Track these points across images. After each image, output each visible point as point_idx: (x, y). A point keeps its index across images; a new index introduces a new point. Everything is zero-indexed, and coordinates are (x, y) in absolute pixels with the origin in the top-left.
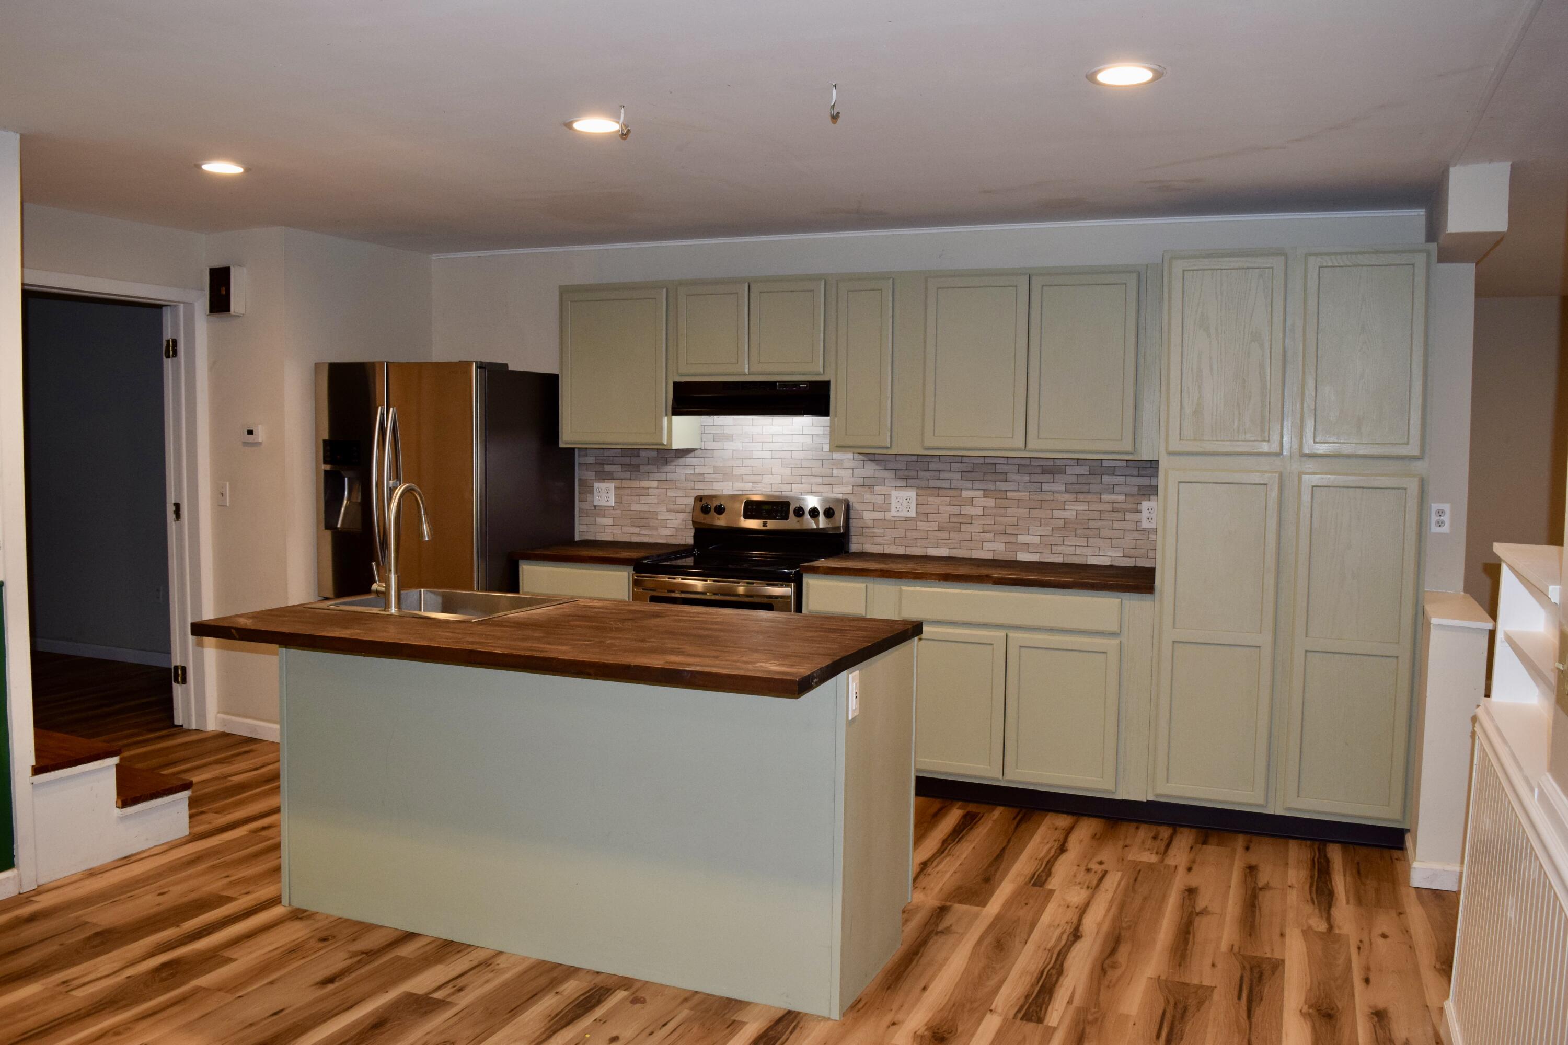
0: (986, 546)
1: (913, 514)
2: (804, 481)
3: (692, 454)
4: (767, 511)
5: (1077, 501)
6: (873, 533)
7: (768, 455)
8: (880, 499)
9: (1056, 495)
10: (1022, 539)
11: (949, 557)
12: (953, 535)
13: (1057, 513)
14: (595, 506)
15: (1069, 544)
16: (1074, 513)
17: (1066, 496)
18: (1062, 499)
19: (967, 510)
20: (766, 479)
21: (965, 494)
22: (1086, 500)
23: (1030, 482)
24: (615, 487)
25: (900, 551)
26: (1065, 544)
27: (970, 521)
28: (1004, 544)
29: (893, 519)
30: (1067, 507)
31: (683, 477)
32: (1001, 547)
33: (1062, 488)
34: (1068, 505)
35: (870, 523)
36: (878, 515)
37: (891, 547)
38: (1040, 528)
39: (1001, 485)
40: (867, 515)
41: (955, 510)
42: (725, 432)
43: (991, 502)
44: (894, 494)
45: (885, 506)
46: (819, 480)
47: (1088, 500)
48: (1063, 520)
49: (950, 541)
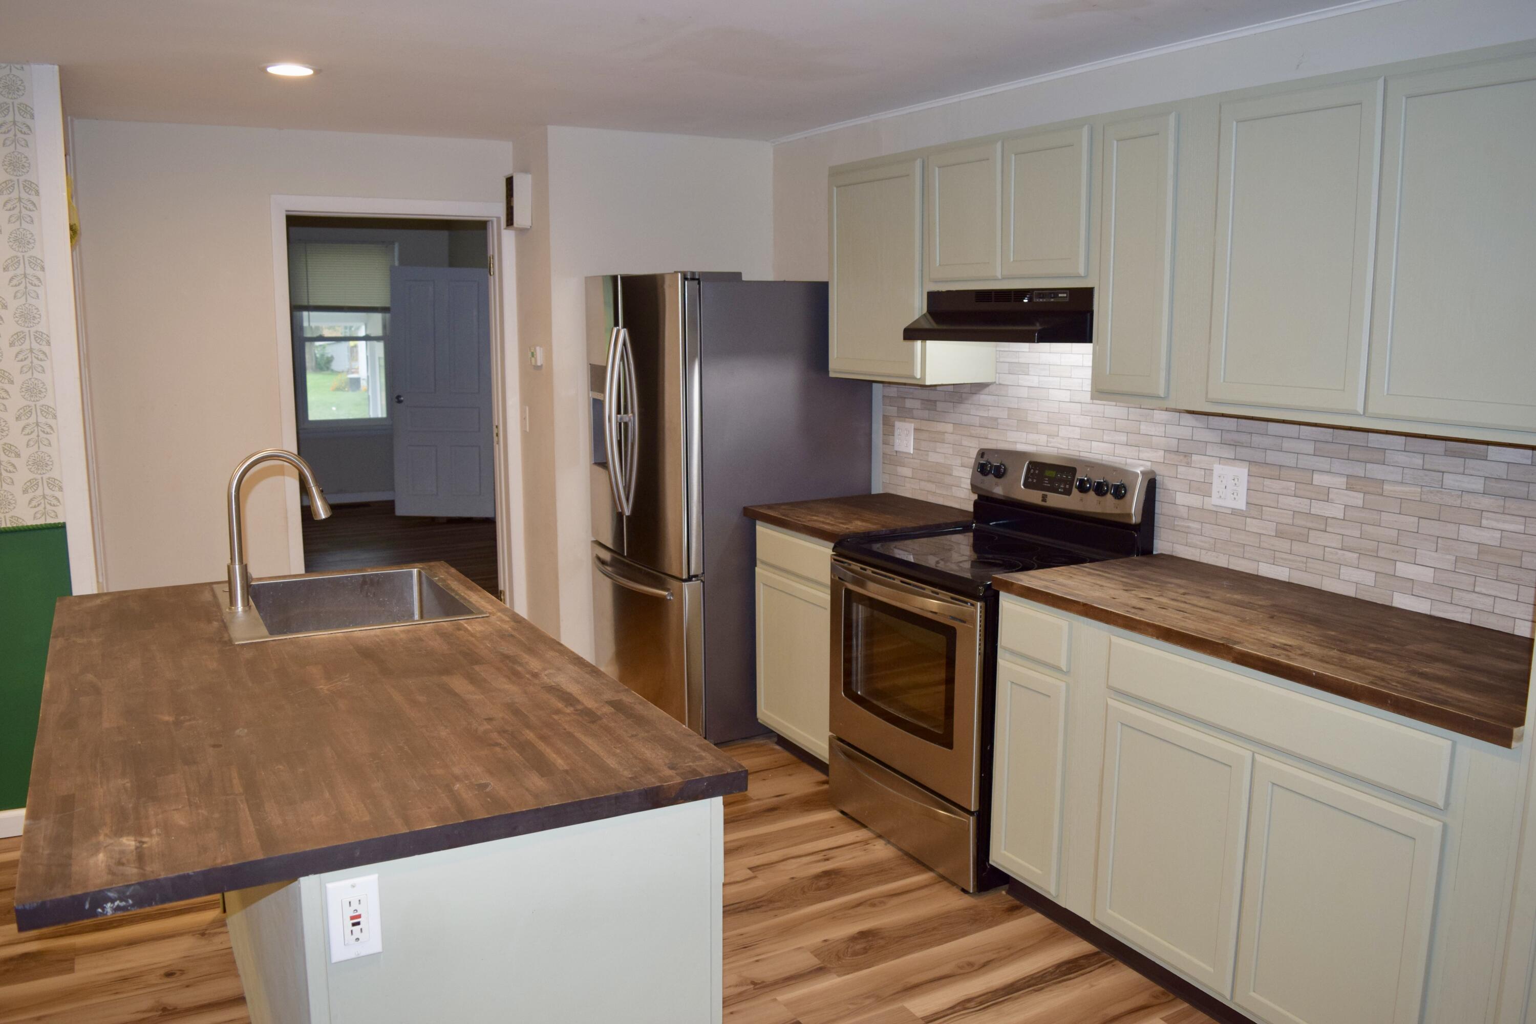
0: (1346, 572)
1: (1241, 505)
2: (1106, 438)
3: (987, 390)
4: (1051, 480)
5: (1503, 513)
6: (1188, 527)
7: (1065, 396)
8: (1198, 475)
9: (1466, 497)
10: (1404, 569)
11: (1289, 583)
12: (1298, 547)
13: (1469, 533)
14: (896, 452)
15: (1484, 591)
16: (1498, 535)
17: (1486, 502)
18: (1478, 507)
19: (1318, 508)
20: (1064, 432)
21: (1318, 479)
22: (1520, 513)
23: (1423, 469)
24: (915, 429)
25: (1221, 561)
26: (1477, 589)
27: (1323, 527)
28: (1374, 574)
29: (1215, 509)
30: (1484, 522)
31: (977, 421)
32: (1368, 578)
33: (1478, 485)
34: (1487, 519)
35: (1183, 512)
36: (1194, 500)
37: (1210, 553)
38: (1434, 554)
39: (1375, 471)
40: (1181, 498)
41: (1301, 504)
42: (1022, 360)
43: (1357, 499)
44: (1218, 469)
45: (1204, 488)
46: (1123, 438)
47: (1526, 514)
48: (1476, 546)
49: (1290, 557)
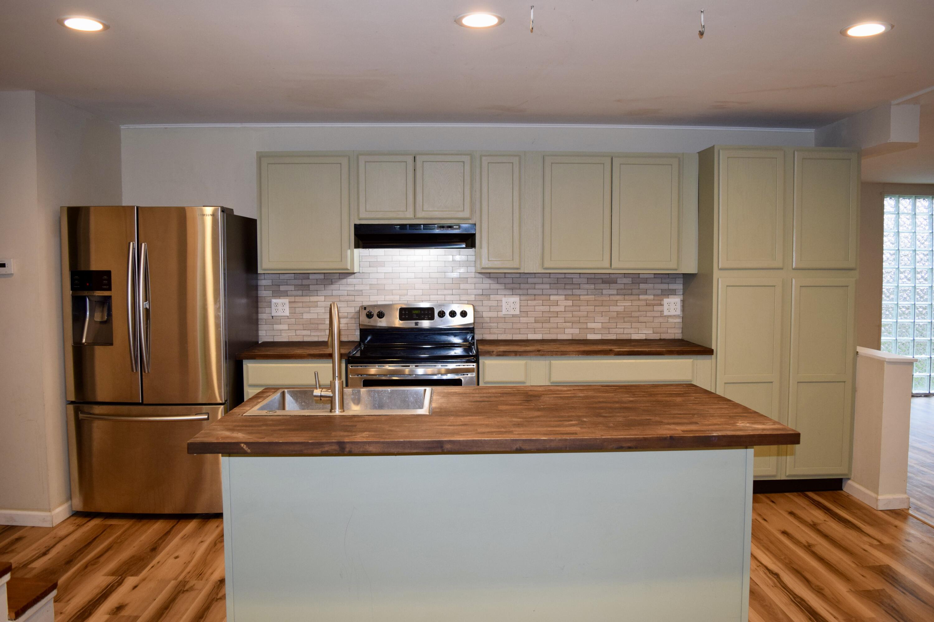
0: (567, 331)
1: (517, 312)
2: (439, 293)
3: (353, 276)
4: (417, 315)
5: (624, 300)
6: (490, 326)
7: (412, 275)
8: (495, 303)
9: (611, 297)
10: (590, 325)
11: (543, 340)
12: (544, 325)
13: (613, 308)
14: (272, 317)
15: (620, 327)
16: (623, 307)
17: (618, 297)
18: (616, 299)
19: (553, 309)
20: (411, 292)
21: (552, 298)
22: (630, 299)
23: (595, 289)
24: (289, 302)
25: (509, 337)
26: (617, 327)
27: (556, 316)
28: (579, 329)
29: (504, 316)
30: (618, 304)
31: (345, 293)
32: (577, 331)
33: (615, 292)
34: (619, 303)
35: (488, 320)
36: (493, 314)
37: (502, 335)
38: (602, 318)
39: (577, 292)
40: (485, 314)
41: (546, 308)
42: (378, 260)
43: (570, 303)
44: (504, 299)
45: (498, 308)
46: (450, 292)
47: (631, 299)
48: (616, 313)
49: (543, 329)
